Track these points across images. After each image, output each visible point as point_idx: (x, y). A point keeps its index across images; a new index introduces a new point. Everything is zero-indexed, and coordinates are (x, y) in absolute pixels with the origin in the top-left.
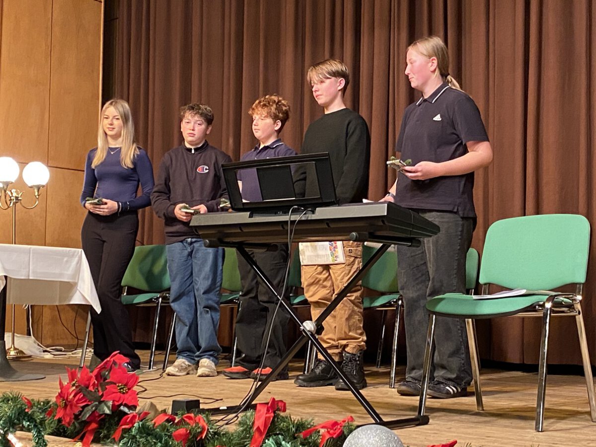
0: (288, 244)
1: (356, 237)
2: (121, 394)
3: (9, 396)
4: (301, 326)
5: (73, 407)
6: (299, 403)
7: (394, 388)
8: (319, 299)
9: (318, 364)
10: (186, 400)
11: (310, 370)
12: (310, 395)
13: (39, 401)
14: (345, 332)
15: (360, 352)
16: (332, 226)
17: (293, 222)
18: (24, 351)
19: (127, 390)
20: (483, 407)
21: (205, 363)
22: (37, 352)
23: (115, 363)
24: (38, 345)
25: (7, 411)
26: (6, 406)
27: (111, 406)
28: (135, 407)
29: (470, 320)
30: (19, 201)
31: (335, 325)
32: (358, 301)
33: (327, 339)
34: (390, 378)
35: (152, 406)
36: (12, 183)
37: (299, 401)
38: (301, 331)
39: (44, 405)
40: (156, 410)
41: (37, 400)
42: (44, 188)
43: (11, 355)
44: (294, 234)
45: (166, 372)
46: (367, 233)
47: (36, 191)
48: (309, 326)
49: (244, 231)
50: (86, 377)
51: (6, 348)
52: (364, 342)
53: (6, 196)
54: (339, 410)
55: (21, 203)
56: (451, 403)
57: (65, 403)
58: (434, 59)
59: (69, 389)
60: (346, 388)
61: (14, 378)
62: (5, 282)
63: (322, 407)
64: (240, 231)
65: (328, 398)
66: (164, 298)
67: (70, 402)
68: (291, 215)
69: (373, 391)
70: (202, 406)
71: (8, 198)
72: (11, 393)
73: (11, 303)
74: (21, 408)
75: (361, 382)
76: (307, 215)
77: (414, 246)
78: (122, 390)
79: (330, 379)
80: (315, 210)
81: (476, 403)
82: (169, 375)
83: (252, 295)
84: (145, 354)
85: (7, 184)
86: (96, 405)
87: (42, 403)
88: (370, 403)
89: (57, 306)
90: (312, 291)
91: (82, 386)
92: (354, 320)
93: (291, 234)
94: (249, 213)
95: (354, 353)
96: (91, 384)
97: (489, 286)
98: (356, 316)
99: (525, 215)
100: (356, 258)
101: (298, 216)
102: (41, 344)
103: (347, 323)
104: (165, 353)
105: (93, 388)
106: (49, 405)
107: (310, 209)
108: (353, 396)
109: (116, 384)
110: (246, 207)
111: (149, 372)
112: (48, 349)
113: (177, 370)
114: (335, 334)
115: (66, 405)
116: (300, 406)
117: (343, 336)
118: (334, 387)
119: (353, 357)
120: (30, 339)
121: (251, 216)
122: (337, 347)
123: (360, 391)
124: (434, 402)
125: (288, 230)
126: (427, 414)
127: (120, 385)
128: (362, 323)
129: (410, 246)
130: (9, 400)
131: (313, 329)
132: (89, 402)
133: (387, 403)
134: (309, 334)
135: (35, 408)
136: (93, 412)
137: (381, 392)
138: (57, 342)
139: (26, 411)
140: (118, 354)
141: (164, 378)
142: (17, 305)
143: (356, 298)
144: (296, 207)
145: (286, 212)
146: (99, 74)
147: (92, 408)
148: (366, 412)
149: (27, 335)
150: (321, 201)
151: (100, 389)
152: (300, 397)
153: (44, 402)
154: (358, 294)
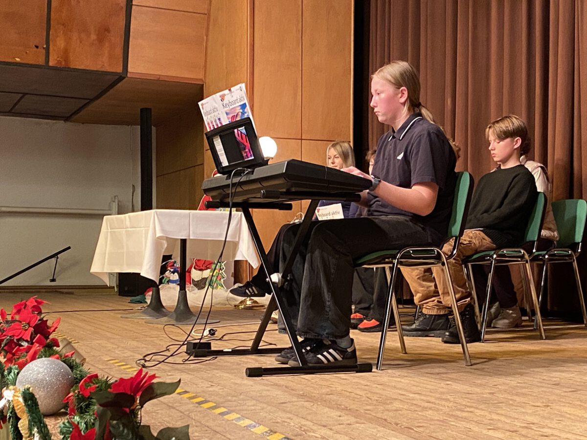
2: (23, 331)
16: (264, 184)
18: (258, 301)
19: (27, 328)
43: (247, 304)
58: (405, 90)
76: (249, 176)
78: (24, 327)
80: (254, 170)
94: (226, 176)
107: (251, 170)
127: (24, 323)
131: (277, 281)
144: (241, 168)
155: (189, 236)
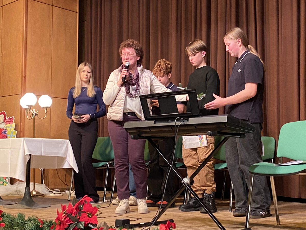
0: (175, 137)
1: (211, 134)
2: (89, 218)
3: (32, 218)
4: (182, 181)
5: (64, 225)
6: (182, 221)
7: (231, 212)
8: (191, 165)
9: (191, 199)
10: (122, 219)
11: (187, 202)
12: (187, 216)
13: (47, 221)
14: (205, 182)
15: (213, 193)
16: (198, 127)
17: (177, 126)
18: (40, 192)
19: (92, 216)
20: (280, 223)
21: (132, 198)
22: (47, 192)
23: (85, 201)
24: (47, 189)
25: (30, 226)
26: (30, 223)
27: (84, 224)
28: (96, 225)
29: (272, 177)
30: (37, 115)
31: (199, 179)
32: (211, 166)
33: (196, 186)
34: (229, 207)
35: (105, 224)
36: (33, 106)
37: (181, 219)
38: (182, 183)
39: (49, 223)
40: (107, 226)
41: (46, 220)
42: (49, 108)
43: (33, 194)
44: (178, 132)
45: (112, 203)
46: (216, 131)
47: (45, 109)
48: (186, 180)
49: (152, 130)
50: (70, 209)
51: (31, 191)
52: (215, 188)
53: (30, 113)
54: (202, 225)
55: (38, 116)
56: (262, 221)
57: (60, 222)
58: (239, 40)
59: (62, 215)
60: (206, 212)
61: (34, 207)
62: (29, 157)
63: (194, 223)
64: (149, 131)
65: (197, 218)
66: (110, 164)
67: (62, 222)
68: (176, 122)
69: (220, 214)
70: (131, 223)
71: (31, 114)
72: (33, 217)
73: (33, 168)
74: (37, 225)
75: (214, 209)
76: (185, 122)
77: (242, 138)
78: (89, 216)
79: (198, 207)
80: (189, 119)
81: (276, 221)
82: (113, 205)
83: (156, 163)
84: (101, 193)
85: (30, 106)
86: (76, 223)
87: (48, 222)
88: (219, 221)
89: (56, 169)
90: (187, 160)
91: (69, 213)
92: (209, 176)
93: (176, 132)
94: (154, 121)
95: (210, 194)
96: (73, 213)
97: (282, 158)
98: (210, 174)
99: (299, 120)
100: (210, 143)
101: (180, 122)
102: (49, 188)
103: (206, 178)
104: (111, 192)
105: (75, 215)
106: (52, 223)
107: (186, 119)
108: (210, 217)
109: (86, 212)
110: (152, 118)
111: (103, 203)
112: (52, 191)
113: (117, 202)
114: (199, 183)
115: (60, 224)
116: (182, 223)
117: (204, 185)
118: (199, 211)
119: (209, 196)
120: (43, 186)
121: (155, 123)
122: (200, 190)
123: (213, 214)
124: (254, 220)
125: (174, 130)
126: (250, 227)
127: (88, 213)
128: (214, 177)
129: (240, 138)
130: (31, 220)
131: (188, 182)
132: (72, 222)
133: (228, 221)
134: (186, 184)
135: (45, 224)
136: (75, 227)
137: (225, 215)
138: (57, 187)
139: (40, 226)
140: (87, 197)
141: (111, 206)
142: (36, 169)
143: (210, 165)
144: (179, 118)
145: (173, 121)
146: (76, 49)
147: (74, 225)
148: (217, 226)
149: (41, 184)
150: (192, 115)
151: (78, 215)
152: (182, 217)
153: (49, 222)
154: (211, 162)
155: (42, 154)
